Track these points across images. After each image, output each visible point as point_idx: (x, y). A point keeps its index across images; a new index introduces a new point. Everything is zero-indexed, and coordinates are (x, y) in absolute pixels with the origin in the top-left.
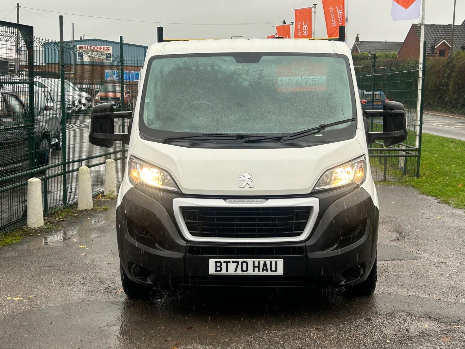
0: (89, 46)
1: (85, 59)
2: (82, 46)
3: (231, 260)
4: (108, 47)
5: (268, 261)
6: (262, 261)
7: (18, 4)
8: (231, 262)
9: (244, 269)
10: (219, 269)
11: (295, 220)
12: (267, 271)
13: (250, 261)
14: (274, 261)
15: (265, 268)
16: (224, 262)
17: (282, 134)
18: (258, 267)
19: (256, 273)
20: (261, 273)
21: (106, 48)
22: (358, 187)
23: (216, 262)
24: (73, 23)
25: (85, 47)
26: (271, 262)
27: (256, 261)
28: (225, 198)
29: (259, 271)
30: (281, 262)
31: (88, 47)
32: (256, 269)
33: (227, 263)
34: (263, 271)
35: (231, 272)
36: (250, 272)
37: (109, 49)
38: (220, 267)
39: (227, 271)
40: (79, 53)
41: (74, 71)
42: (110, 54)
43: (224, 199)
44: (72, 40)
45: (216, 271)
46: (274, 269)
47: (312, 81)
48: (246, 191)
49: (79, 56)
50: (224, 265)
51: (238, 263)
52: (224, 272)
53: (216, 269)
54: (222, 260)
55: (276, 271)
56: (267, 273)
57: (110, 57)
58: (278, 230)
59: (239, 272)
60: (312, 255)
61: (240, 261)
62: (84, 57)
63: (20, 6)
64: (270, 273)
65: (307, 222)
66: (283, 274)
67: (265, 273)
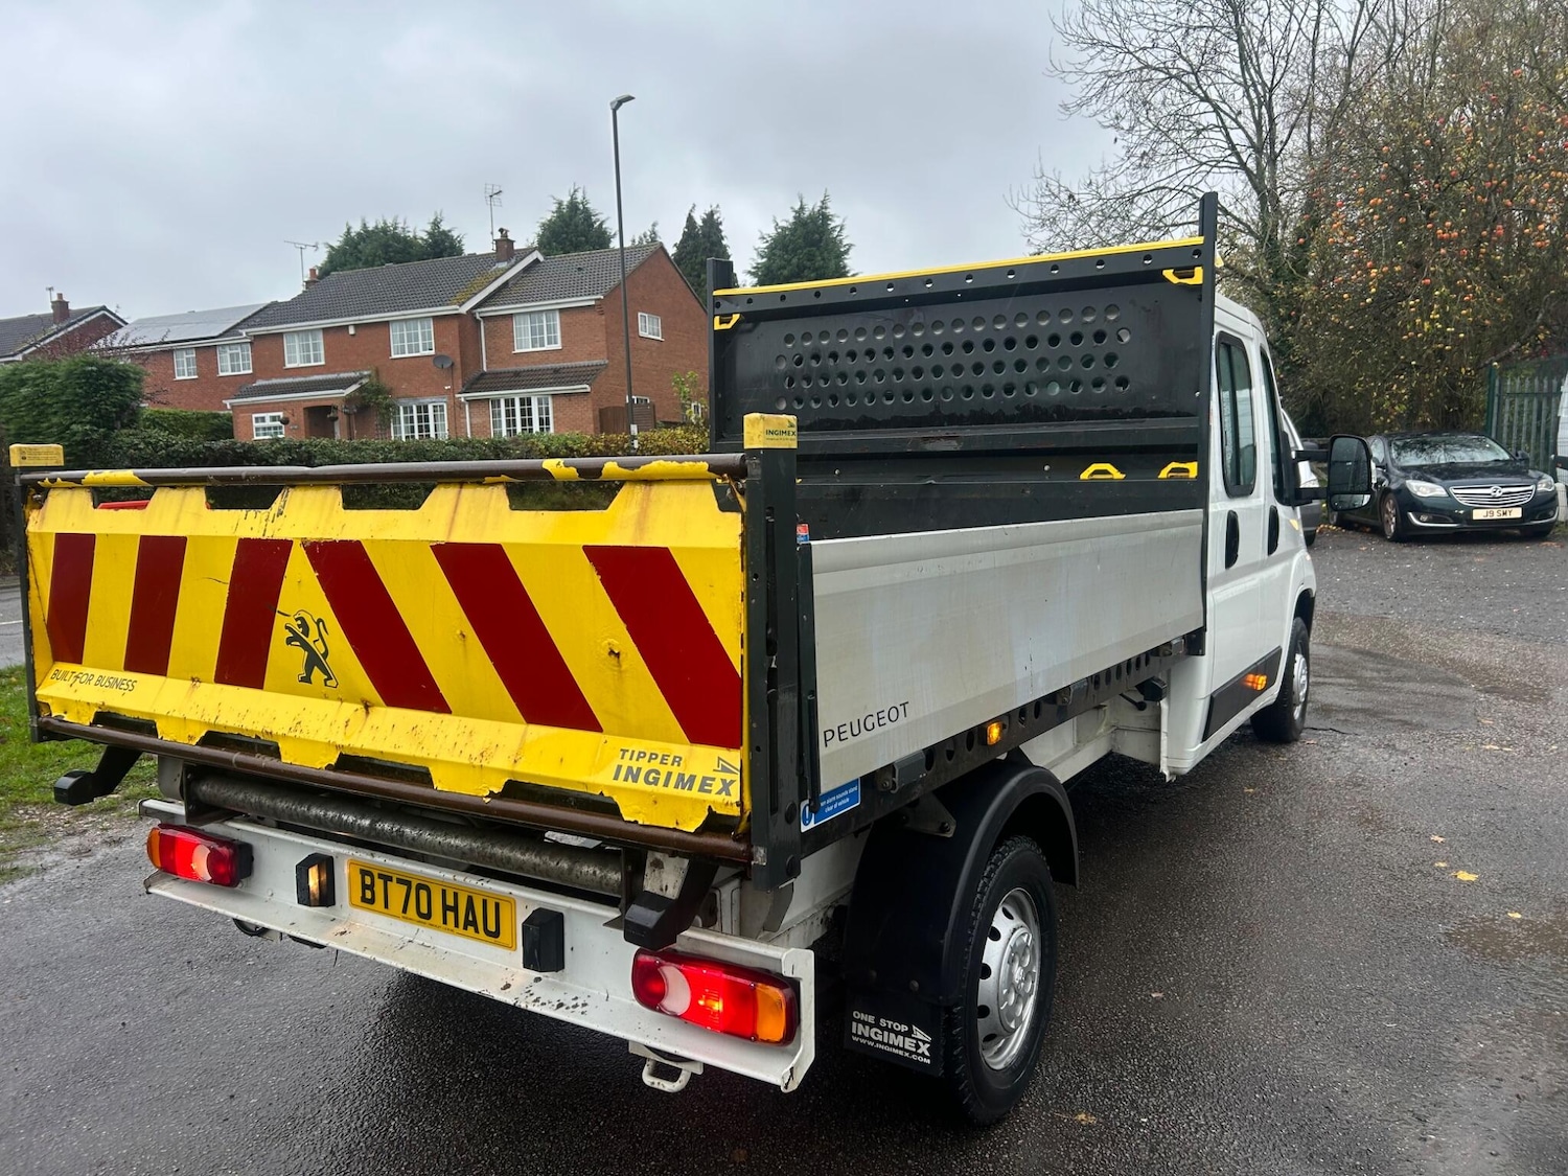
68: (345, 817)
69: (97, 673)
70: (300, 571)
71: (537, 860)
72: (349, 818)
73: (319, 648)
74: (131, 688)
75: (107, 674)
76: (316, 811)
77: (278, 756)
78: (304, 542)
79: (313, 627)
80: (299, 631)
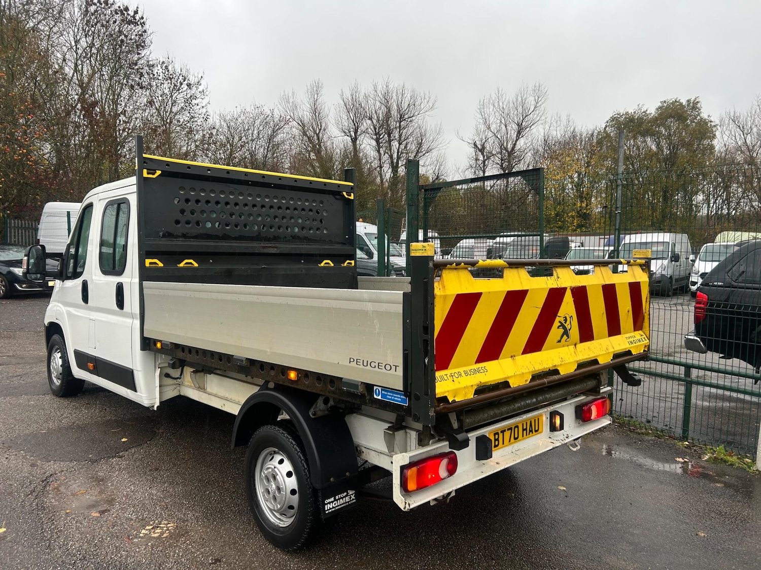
68: (527, 402)
69: (461, 370)
70: (568, 298)
71: (579, 387)
72: (529, 402)
73: (568, 327)
74: (486, 370)
75: (467, 368)
76: (517, 405)
77: (559, 374)
78: (571, 287)
79: (568, 319)
80: (563, 322)
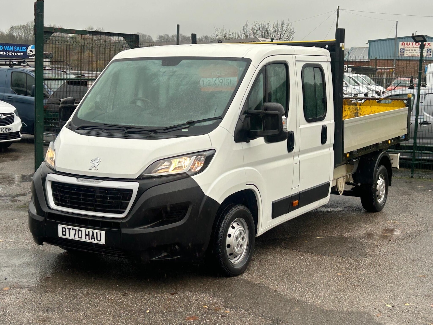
0: (411, 42)
1: (406, 54)
2: (405, 42)
3: (72, 227)
4: (429, 43)
5: (95, 231)
6: (91, 231)
7: (339, 7)
8: (72, 229)
9: (80, 236)
10: (64, 233)
11: (121, 200)
12: (95, 240)
13: (83, 230)
14: (99, 232)
15: (93, 237)
16: (68, 228)
17: (158, 127)
18: (89, 235)
19: (88, 240)
20: (90, 241)
21: (428, 44)
22: (188, 176)
23: (63, 228)
24: (397, 22)
25: (407, 43)
26: (97, 233)
27: (87, 230)
28: (78, 176)
29: (89, 239)
30: (103, 233)
31: (409, 43)
32: (87, 237)
33: (69, 229)
34: (92, 240)
35: (72, 237)
36: (83, 239)
37: (430, 44)
38: (65, 231)
39: (69, 236)
40: (401, 49)
41: (394, 66)
42: (431, 49)
43: (77, 178)
44: (395, 37)
45: (63, 235)
46: (99, 239)
47: (226, 82)
48: (93, 172)
49: (401, 52)
50: (67, 231)
51: (75, 230)
52: (67, 237)
53: (63, 233)
54: (66, 227)
55: (100, 240)
56: (95, 241)
57: (431, 52)
58: (109, 207)
59: (77, 238)
60: (125, 231)
61: (77, 228)
62: (405, 52)
63: (340, 8)
64: (96, 242)
65: (129, 202)
66: (105, 244)
67: (93, 241)
